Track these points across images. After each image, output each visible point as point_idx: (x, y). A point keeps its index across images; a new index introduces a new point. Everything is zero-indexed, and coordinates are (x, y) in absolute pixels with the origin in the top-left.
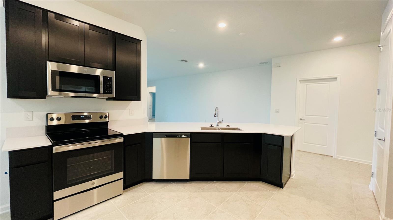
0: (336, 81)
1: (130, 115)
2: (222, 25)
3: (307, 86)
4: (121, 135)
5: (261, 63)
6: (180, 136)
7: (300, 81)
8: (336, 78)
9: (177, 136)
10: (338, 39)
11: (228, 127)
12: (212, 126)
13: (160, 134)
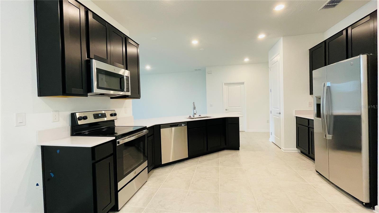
0: (244, 84)
1: (125, 113)
2: (195, 42)
3: (228, 87)
4: (145, 128)
5: (196, 70)
6: (180, 125)
7: (225, 84)
8: (244, 83)
9: (178, 125)
10: (247, 60)
11: (200, 117)
12: (190, 117)
13: (166, 125)
